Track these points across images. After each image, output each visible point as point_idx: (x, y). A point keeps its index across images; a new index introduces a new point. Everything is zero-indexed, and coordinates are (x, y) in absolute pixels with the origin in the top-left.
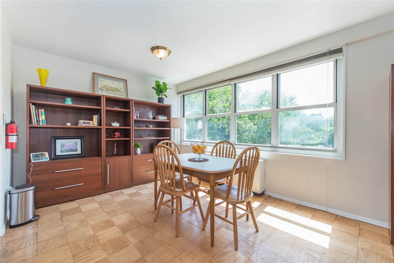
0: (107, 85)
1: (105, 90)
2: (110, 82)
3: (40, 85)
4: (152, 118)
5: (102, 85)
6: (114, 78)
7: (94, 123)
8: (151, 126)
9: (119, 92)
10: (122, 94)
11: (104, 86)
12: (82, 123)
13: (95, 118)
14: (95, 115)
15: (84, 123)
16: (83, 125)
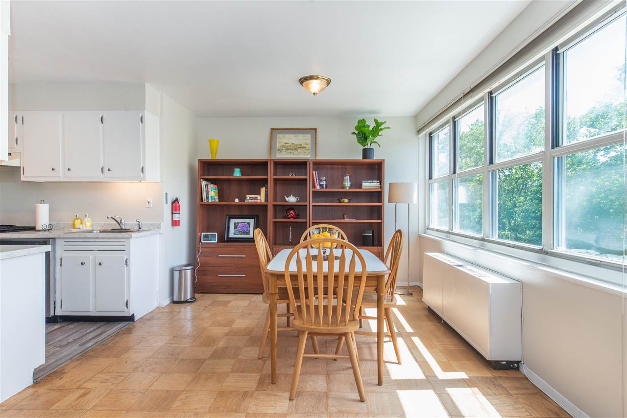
0: (286, 142)
1: (284, 150)
2: (292, 136)
3: (210, 158)
4: (349, 186)
5: (281, 144)
6: (298, 129)
7: (261, 199)
8: (346, 201)
9: (304, 149)
10: (307, 152)
11: (284, 144)
12: (248, 198)
13: (263, 190)
14: (263, 187)
15: (251, 198)
16: (249, 201)
